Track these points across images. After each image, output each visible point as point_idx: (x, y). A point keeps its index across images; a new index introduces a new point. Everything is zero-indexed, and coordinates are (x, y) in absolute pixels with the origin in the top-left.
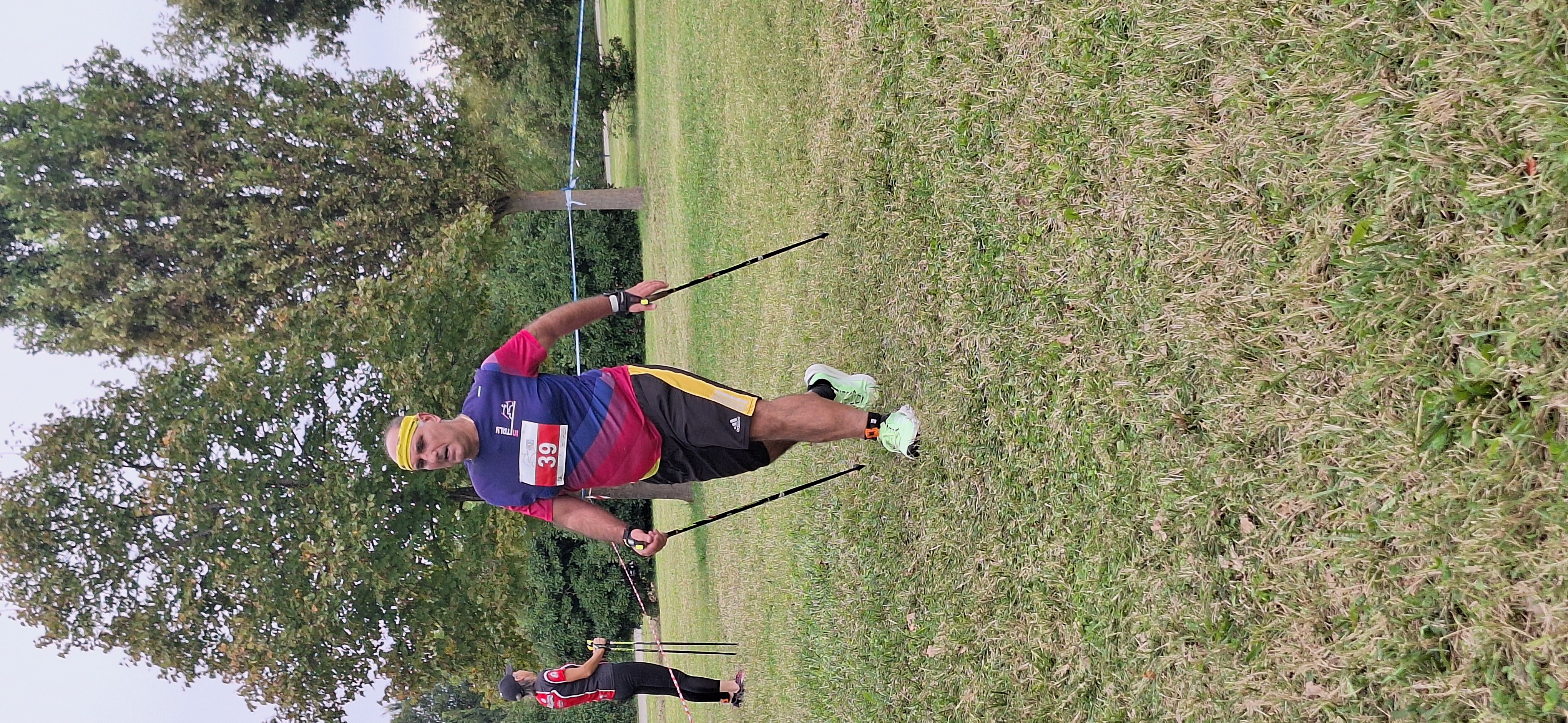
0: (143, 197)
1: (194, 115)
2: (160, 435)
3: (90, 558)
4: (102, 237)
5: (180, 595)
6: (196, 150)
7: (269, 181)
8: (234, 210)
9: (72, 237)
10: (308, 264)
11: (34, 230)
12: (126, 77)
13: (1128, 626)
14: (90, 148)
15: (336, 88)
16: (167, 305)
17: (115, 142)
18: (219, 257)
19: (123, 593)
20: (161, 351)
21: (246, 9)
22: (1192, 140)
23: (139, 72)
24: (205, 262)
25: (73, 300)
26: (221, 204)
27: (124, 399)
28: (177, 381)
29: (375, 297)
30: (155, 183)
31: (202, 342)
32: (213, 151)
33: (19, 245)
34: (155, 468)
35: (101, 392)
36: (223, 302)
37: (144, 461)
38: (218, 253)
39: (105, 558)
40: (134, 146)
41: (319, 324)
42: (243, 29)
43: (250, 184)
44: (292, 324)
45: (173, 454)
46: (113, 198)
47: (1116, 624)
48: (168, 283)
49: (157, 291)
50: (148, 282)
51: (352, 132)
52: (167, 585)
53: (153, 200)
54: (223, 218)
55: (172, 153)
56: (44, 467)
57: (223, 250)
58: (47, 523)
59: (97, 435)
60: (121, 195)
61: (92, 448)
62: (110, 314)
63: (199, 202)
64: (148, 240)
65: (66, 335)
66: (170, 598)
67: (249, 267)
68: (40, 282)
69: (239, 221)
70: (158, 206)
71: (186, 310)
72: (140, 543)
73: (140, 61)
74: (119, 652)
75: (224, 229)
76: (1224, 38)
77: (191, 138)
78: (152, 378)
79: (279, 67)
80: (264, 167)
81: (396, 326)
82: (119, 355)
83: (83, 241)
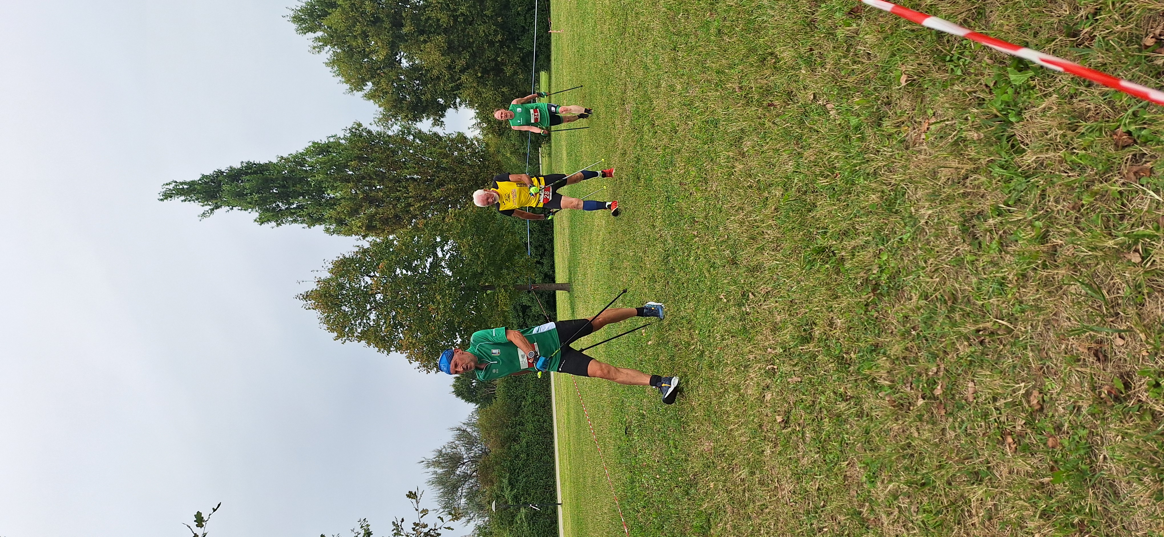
0: (371, 178)
1: (389, 148)
2: (378, 265)
3: (352, 309)
4: (356, 193)
5: (385, 322)
6: (390, 161)
7: (416, 173)
8: (404, 183)
9: (345, 192)
10: (431, 204)
11: (331, 190)
12: (365, 134)
14: (351, 161)
15: (441, 138)
16: (380, 218)
17: (360, 158)
18: (398, 200)
19: (365, 321)
20: (377, 235)
21: (407, 109)
22: (736, 164)
23: (370, 132)
24: (393, 203)
25: (346, 216)
26: (399, 181)
27: (365, 252)
28: (384, 245)
29: (455, 216)
30: (375, 173)
31: (393, 232)
32: (396, 162)
33: (326, 195)
34: (376, 277)
35: (357, 249)
36: (400, 217)
37: (372, 274)
39: (358, 309)
40: (367, 160)
41: (434, 226)
42: (407, 116)
43: (410, 174)
44: (425, 226)
45: (382, 272)
46: (359, 179)
48: (380, 210)
49: (376, 213)
50: (373, 210)
51: (446, 156)
52: (380, 319)
53: (374, 179)
54: (400, 187)
55: (381, 162)
56: (336, 276)
57: (400, 198)
58: (337, 296)
59: (355, 264)
61: (353, 269)
62: (360, 221)
63: (391, 180)
64: (373, 194)
65: (343, 229)
66: (382, 323)
67: (409, 205)
68: (333, 209)
69: (406, 188)
70: (376, 182)
71: (387, 220)
72: (371, 304)
73: (369, 128)
74: (363, 342)
75: (400, 191)
77: (388, 157)
78: (375, 244)
79: (420, 131)
80: (414, 168)
81: (462, 227)
82: (362, 236)
83: (350, 194)
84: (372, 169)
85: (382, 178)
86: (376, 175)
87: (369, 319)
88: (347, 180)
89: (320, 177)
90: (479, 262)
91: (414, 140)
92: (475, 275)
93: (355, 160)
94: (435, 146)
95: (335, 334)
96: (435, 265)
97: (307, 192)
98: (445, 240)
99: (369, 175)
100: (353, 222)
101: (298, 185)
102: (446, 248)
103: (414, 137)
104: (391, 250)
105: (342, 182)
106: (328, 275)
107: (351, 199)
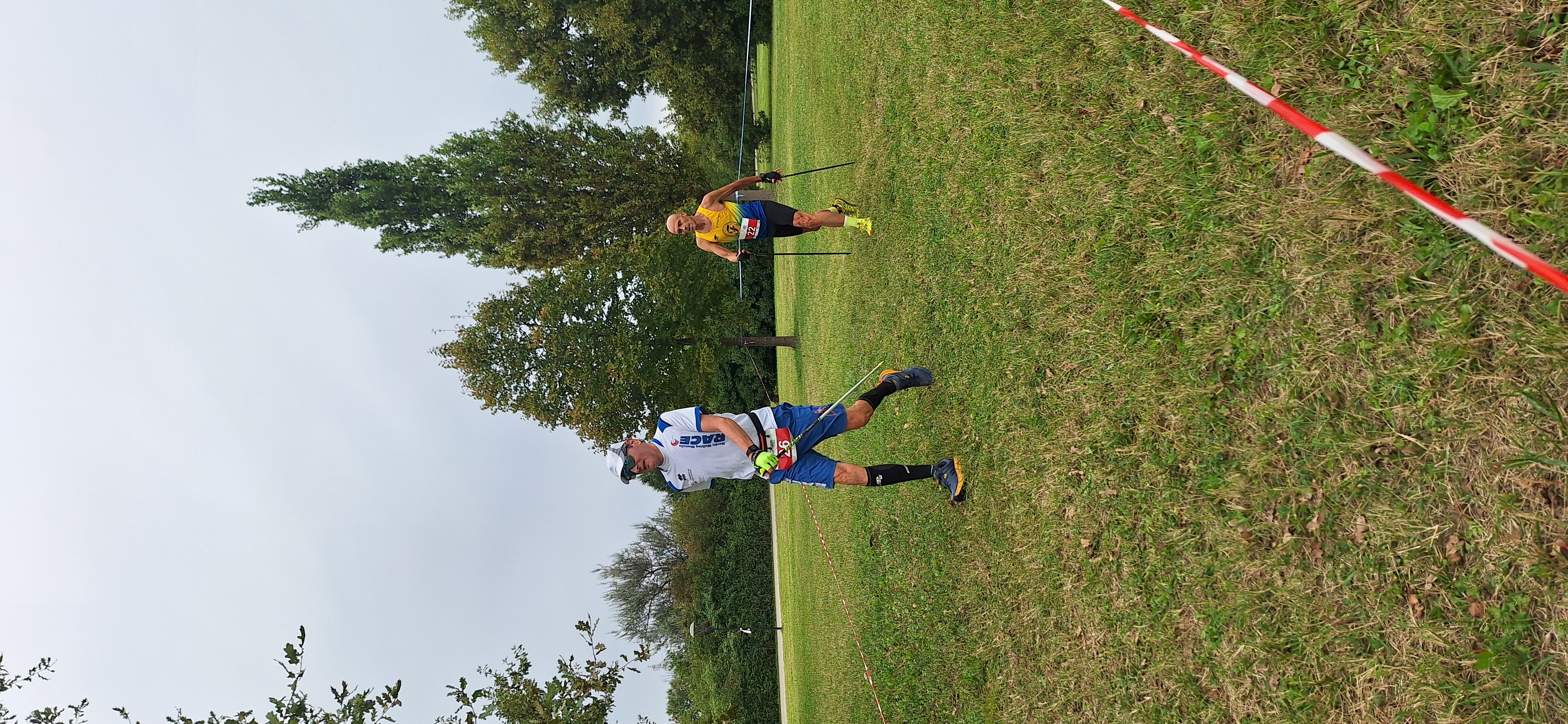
0: (529, 190)
1: (554, 149)
2: (539, 309)
3: (506, 368)
4: (510, 210)
5: (549, 387)
6: (555, 167)
7: (590, 184)
8: (573, 198)
9: (495, 209)
10: (609, 226)
11: (476, 205)
12: (521, 128)
13: (995, 418)
14: (504, 165)
15: (623, 136)
16: (541, 245)
17: (515, 162)
18: (566, 222)
19: (522, 385)
20: (538, 268)
21: (579, 96)
22: (1032, 191)
23: (528, 127)
24: (559, 224)
25: (496, 241)
26: (566, 195)
27: (521, 291)
28: (547, 284)
29: (641, 244)
30: (534, 183)
31: (558, 264)
32: (563, 168)
33: (470, 212)
34: (537, 326)
35: (510, 288)
36: (568, 244)
37: (531, 321)
38: (565, 219)
39: (513, 368)
40: (524, 165)
41: (614, 257)
42: (577, 105)
43: (581, 185)
44: (602, 257)
45: (544, 318)
46: (515, 190)
47: (989, 416)
48: (542, 235)
49: (536, 238)
50: (531, 233)
51: (630, 159)
52: (543, 382)
53: (533, 191)
54: (568, 203)
55: (543, 169)
56: (484, 324)
57: (567, 217)
58: (486, 350)
59: (509, 309)
60: (519, 189)
61: (506, 315)
62: (514, 248)
64: (532, 211)
65: (492, 258)
66: (544, 388)
67: (580, 227)
68: (479, 231)
69: (575, 204)
70: (536, 195)
71: (550, 247)
72: (530, 361)
73: (527, 120)
74: (520, 413)
75: (568, 207)
76: (1048, 142)
77: (552, 161)
78: (535, 281)
79: (595, 126)
80: (587, 176)
81: (652, 259)
82: (518, 269)
83: (500, 212)
84: (530, 177)
85: (544, 190)
86: (538, 187)
87: (528, 381)
88: (496, 192)
89: (461, 186)
90: (674, 308)
91: (587, 138)
92: (668, 324)
93: (508, 164)
94: (615, 146)
95: (483, 401)
96: (615, 310)
97: (445, 208)
98: (628, 278)
99: (526, 186)
100: (505, 249)
101: (432, 198)
102: (629, 287)
103: (588, 134)
104: (557, 289)
105: (491, 195)
106: (474, 323)
107: (502, 217)
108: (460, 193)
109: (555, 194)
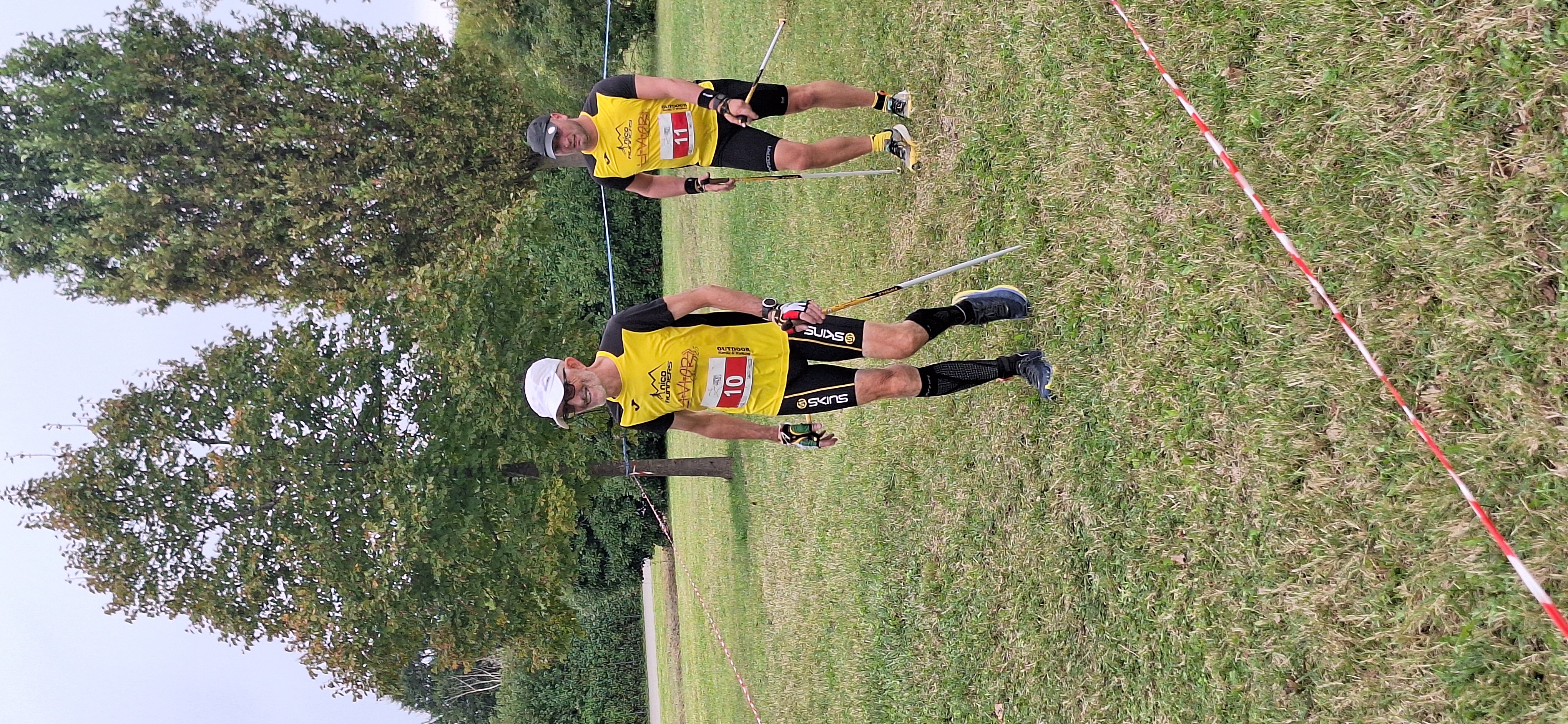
1: (232, 67)
4: (142, 189)
7: (306, 138)
8: (273, 164)
9: (112, 187)
11: (74, 179)
12: (166, 25)
14: (131, 100)
15: (372, 43)
16: (207, 259)
18: (257, 211)
23: (179, 22)
24: (246, 216)
25: (112, 251)
26: (258, 158)
27: (188, 376)
30: (196, 136)
33: (60, 193)
36: (260, 255)
37: (207, 434)
38: (257, 208)
45: (233, 427)
46: (154, 148)
49: (198, 244)
50: (187, 235)
51: (386, 89)
54: (262, 173)
55: (212, 107)
56: (110, 440)
57: (261, 203)
58: (113, 491)
59: (161, 409)
60: (162, 147)
61: (157, 420)
62: (151, 264)
64: (190, 192)
67: (287, 223)
69: (278, 177)
71: (226, 263)
74: (184, 619)
79: (316, 20)
80: (302, 123)
83: (125, 194)
84: (186, 126)
85: (213, 149)
86: (201, 143)
87: (201, 556)
88: (116, 153)
91: (298, 46)
92: (485, 438)
93: (140, 99)
94: (356, 61)
95: (108, 597)
96: (375, 408)
98: (402, 345)
100: (132, 267)
102: (404, 364)
103: (301, 36)
104: (258, 369)
105: (105, 160)
106: (90, 439)
107: (128, 206)
108: (42, 157)
109: (236, 157)
